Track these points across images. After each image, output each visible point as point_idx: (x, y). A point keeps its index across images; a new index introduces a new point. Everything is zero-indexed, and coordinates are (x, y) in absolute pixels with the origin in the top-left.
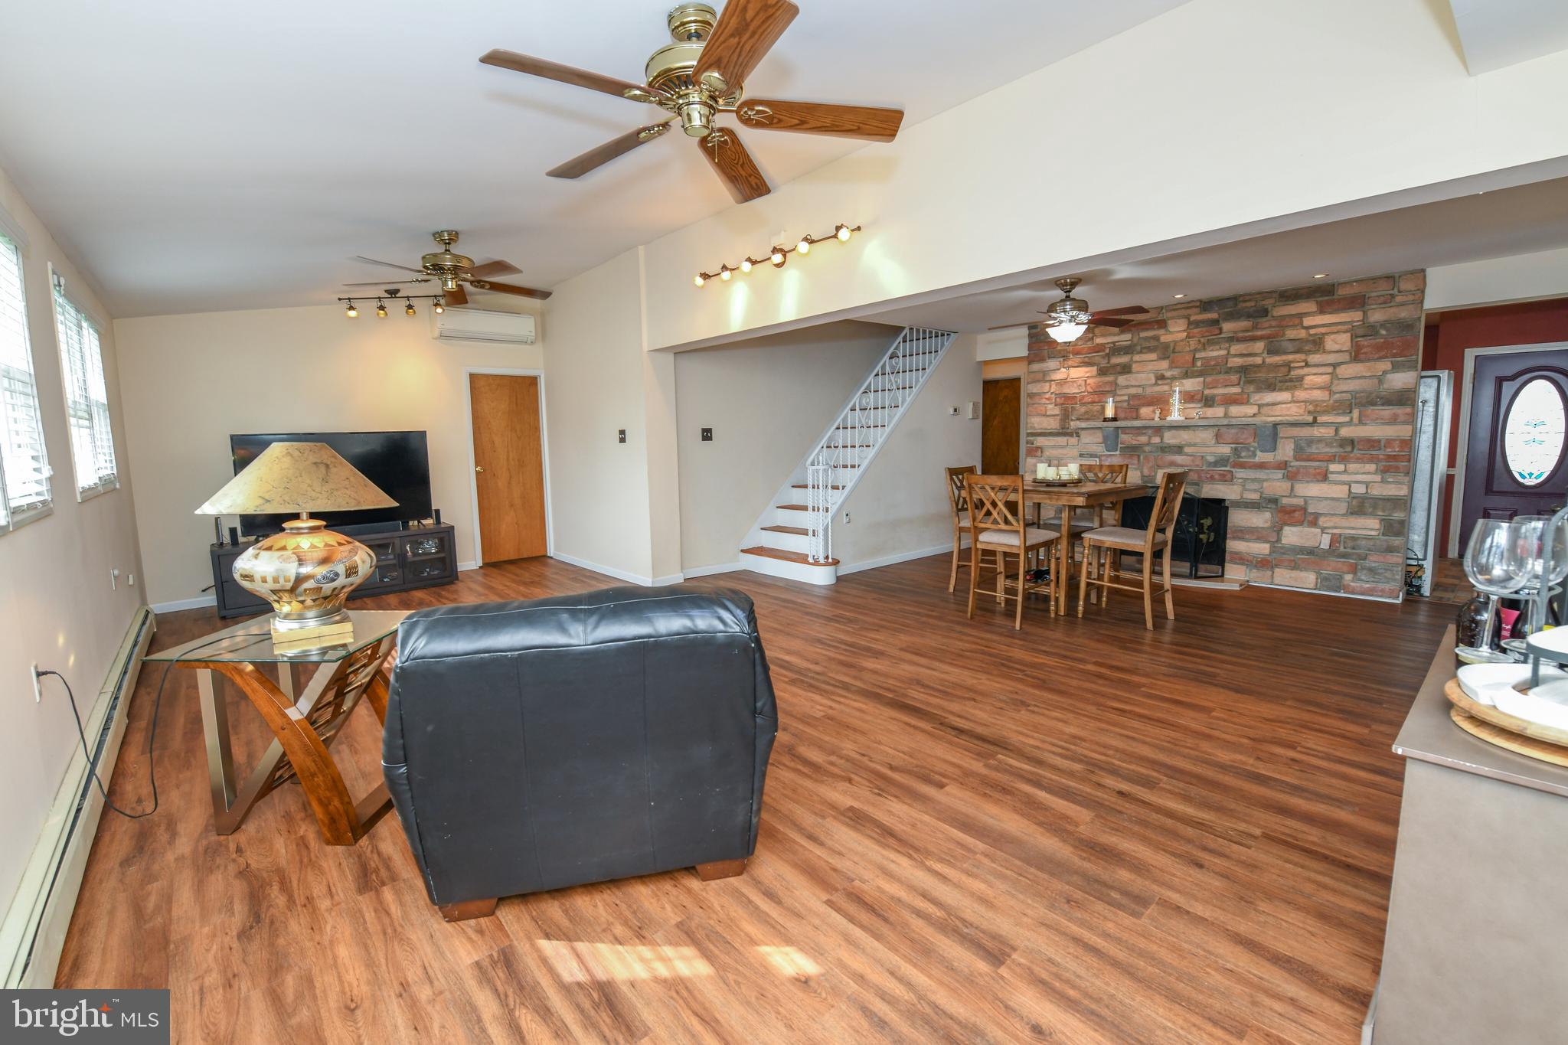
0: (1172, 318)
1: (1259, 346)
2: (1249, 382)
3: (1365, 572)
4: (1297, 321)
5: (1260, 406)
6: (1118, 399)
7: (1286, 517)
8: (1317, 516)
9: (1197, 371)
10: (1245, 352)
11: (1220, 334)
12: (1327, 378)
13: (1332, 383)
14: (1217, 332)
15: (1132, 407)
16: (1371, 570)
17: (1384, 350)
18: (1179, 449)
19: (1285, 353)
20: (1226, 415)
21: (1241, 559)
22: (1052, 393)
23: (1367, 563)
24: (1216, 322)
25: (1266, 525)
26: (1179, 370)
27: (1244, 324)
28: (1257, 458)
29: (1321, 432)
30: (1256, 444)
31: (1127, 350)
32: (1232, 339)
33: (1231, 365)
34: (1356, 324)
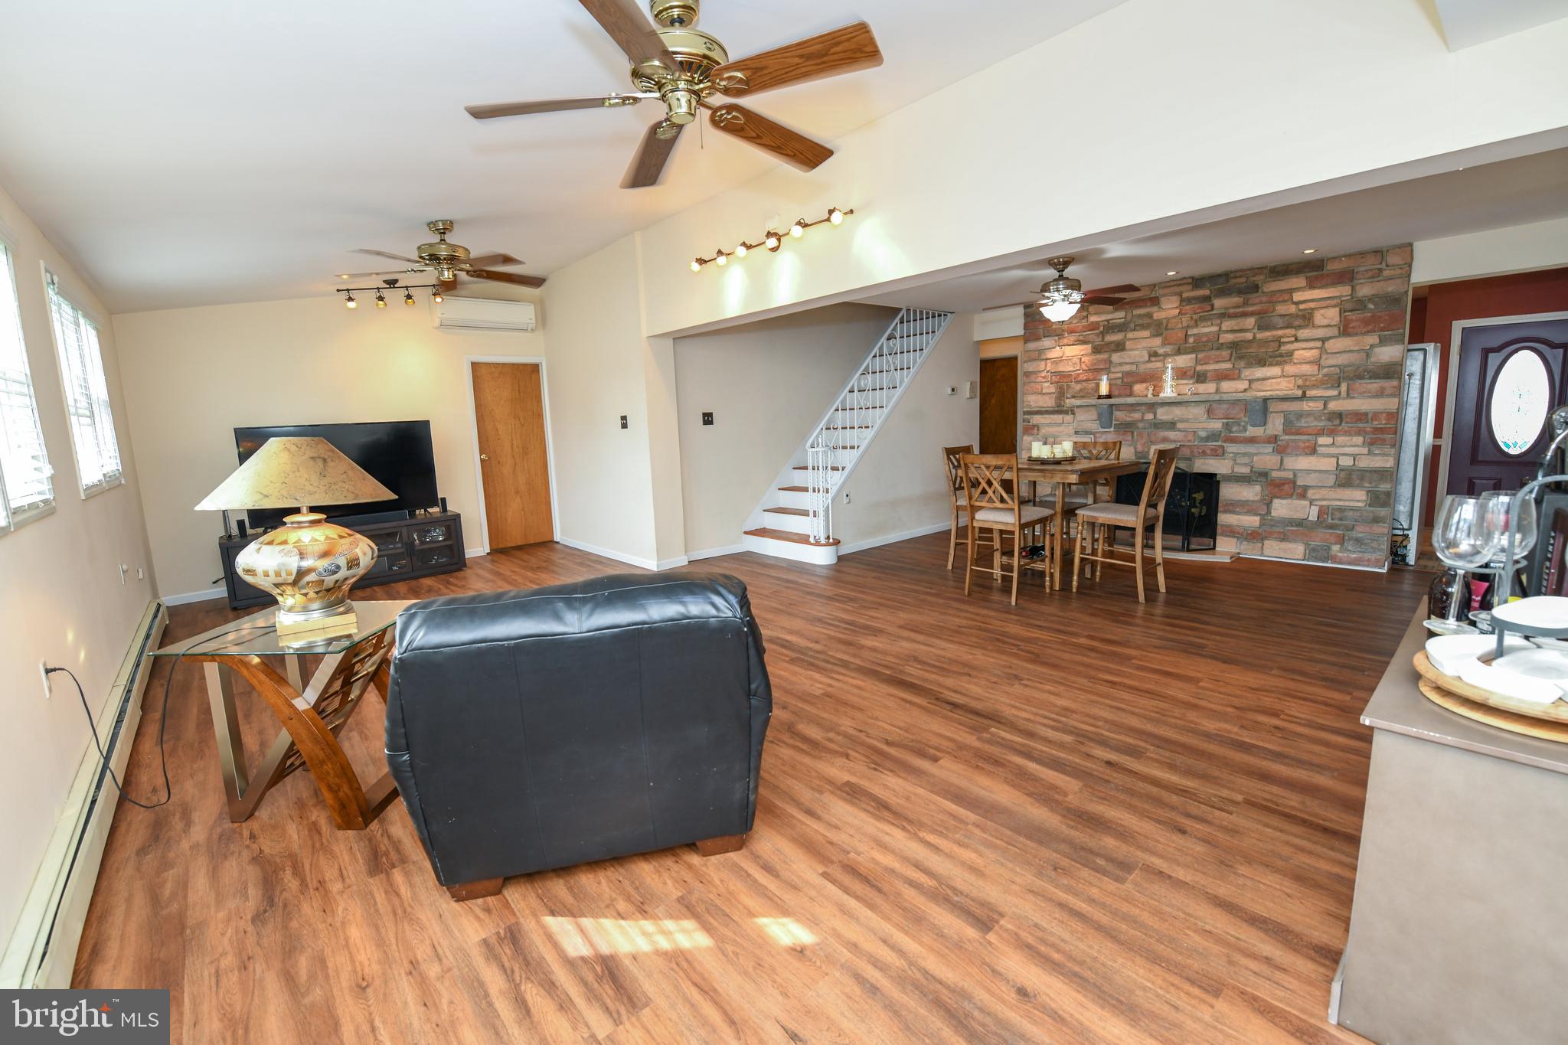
0: (1164, 295)
1: (1250, 322)
2: (1241, 358)
3: (1351, 542)
4: (1286, 297)
5: (1251, 381)
6: (1112, 376)
7: (1276, 490)
8: (1305, 488)
9: (1189, 347)
10: (1235, 328)
11: (1212, 309)
12: (1316, 352)
13: (1320, 357)
14: (1209, 308)
15: (1126, 384)
16: (1358, 541)
17: (1371, 324)
18: (1172, 425)
19: (1276, 329)
20: (1217, 391)
21: (1232, 532)
22: (1048, 372)
23: (1354, 534)
24: (1207, 299)
25: (1257, 498)
26: (1171, 347)
27: (1236, 300)
28: (1248, 433)
29: (1311, 406)
30: (1247, 419)
31: (1121, 327)
32: (1224, 315)
33: (1222, 341)
34: (1345, 299)
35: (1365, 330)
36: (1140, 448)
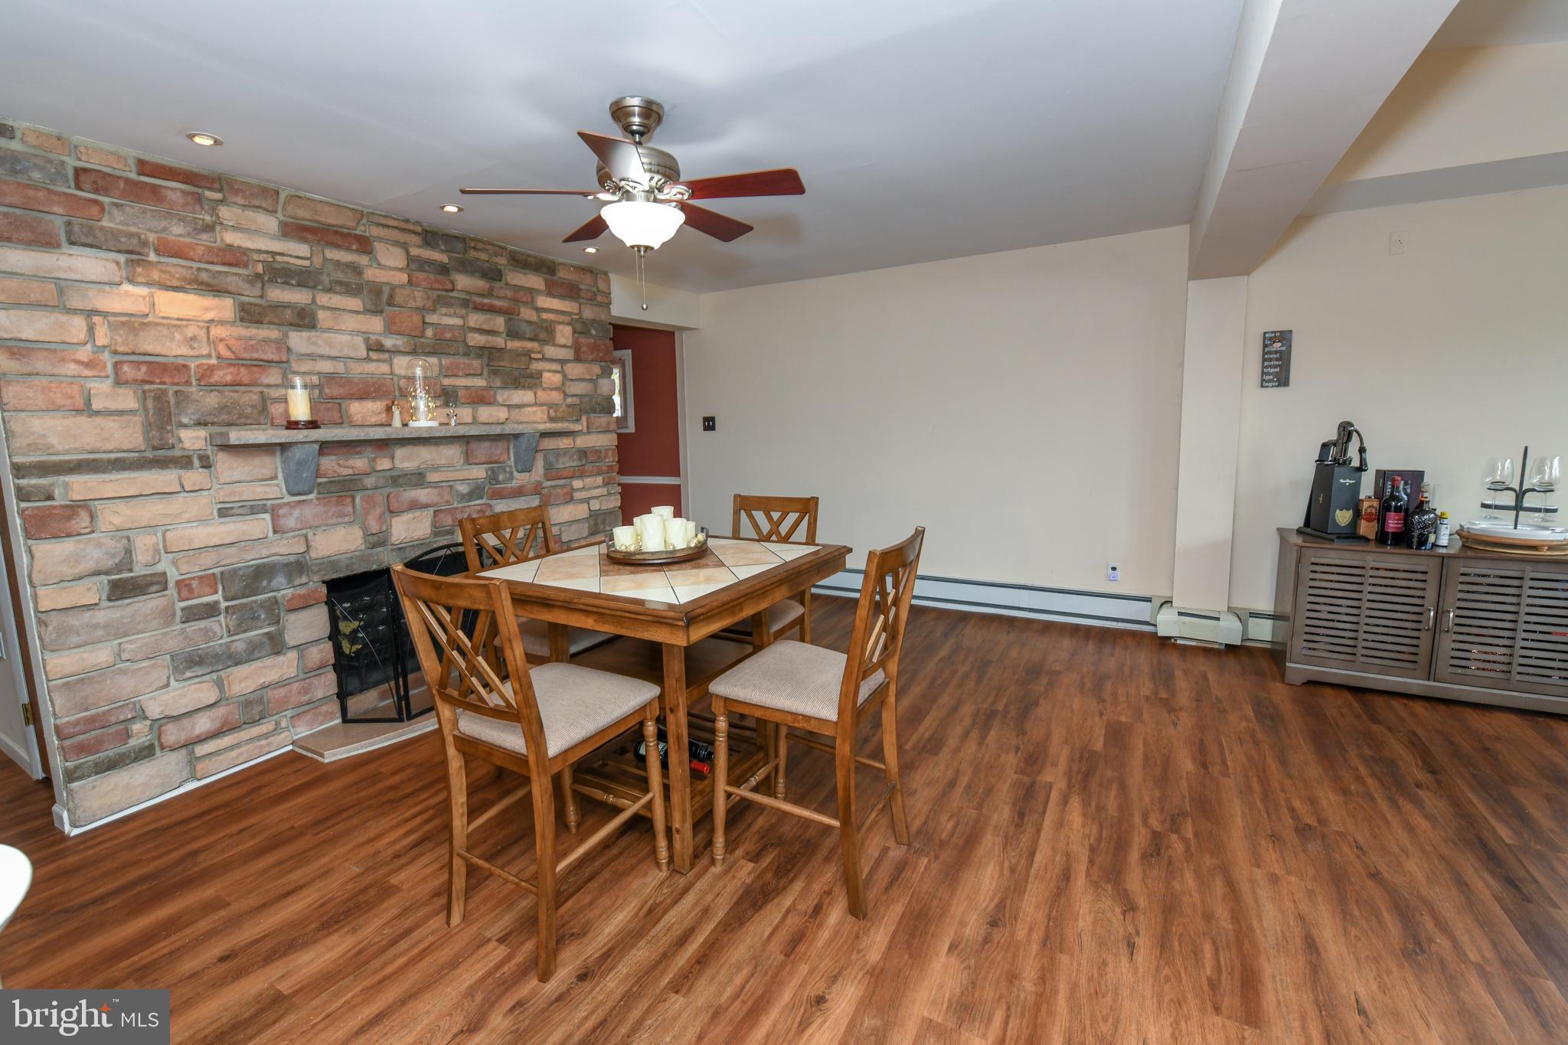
0: (380, 239)
1: (499, 322)
2: (494, 373)
4: (529, 298)
5: (509, 407)
9: (428, 345)
10: (485, 327)
11: (453, 290)
12: (559, 377)
13: (563, 384)
14: (449, 285)
15: (335, 399)
18: (418, 478)
19: (524, 338)
20: (475, 421)
24: (443, 270)
26: (405, 339)
27: (481, 284)
28: (514, 481)
29: (564, 444)
30: (512, 462)
31: (304, 278)
32: (469, 304)
33: (471, 343)
34: (575, 317)
35: (591, 358)
36: (374, 527)
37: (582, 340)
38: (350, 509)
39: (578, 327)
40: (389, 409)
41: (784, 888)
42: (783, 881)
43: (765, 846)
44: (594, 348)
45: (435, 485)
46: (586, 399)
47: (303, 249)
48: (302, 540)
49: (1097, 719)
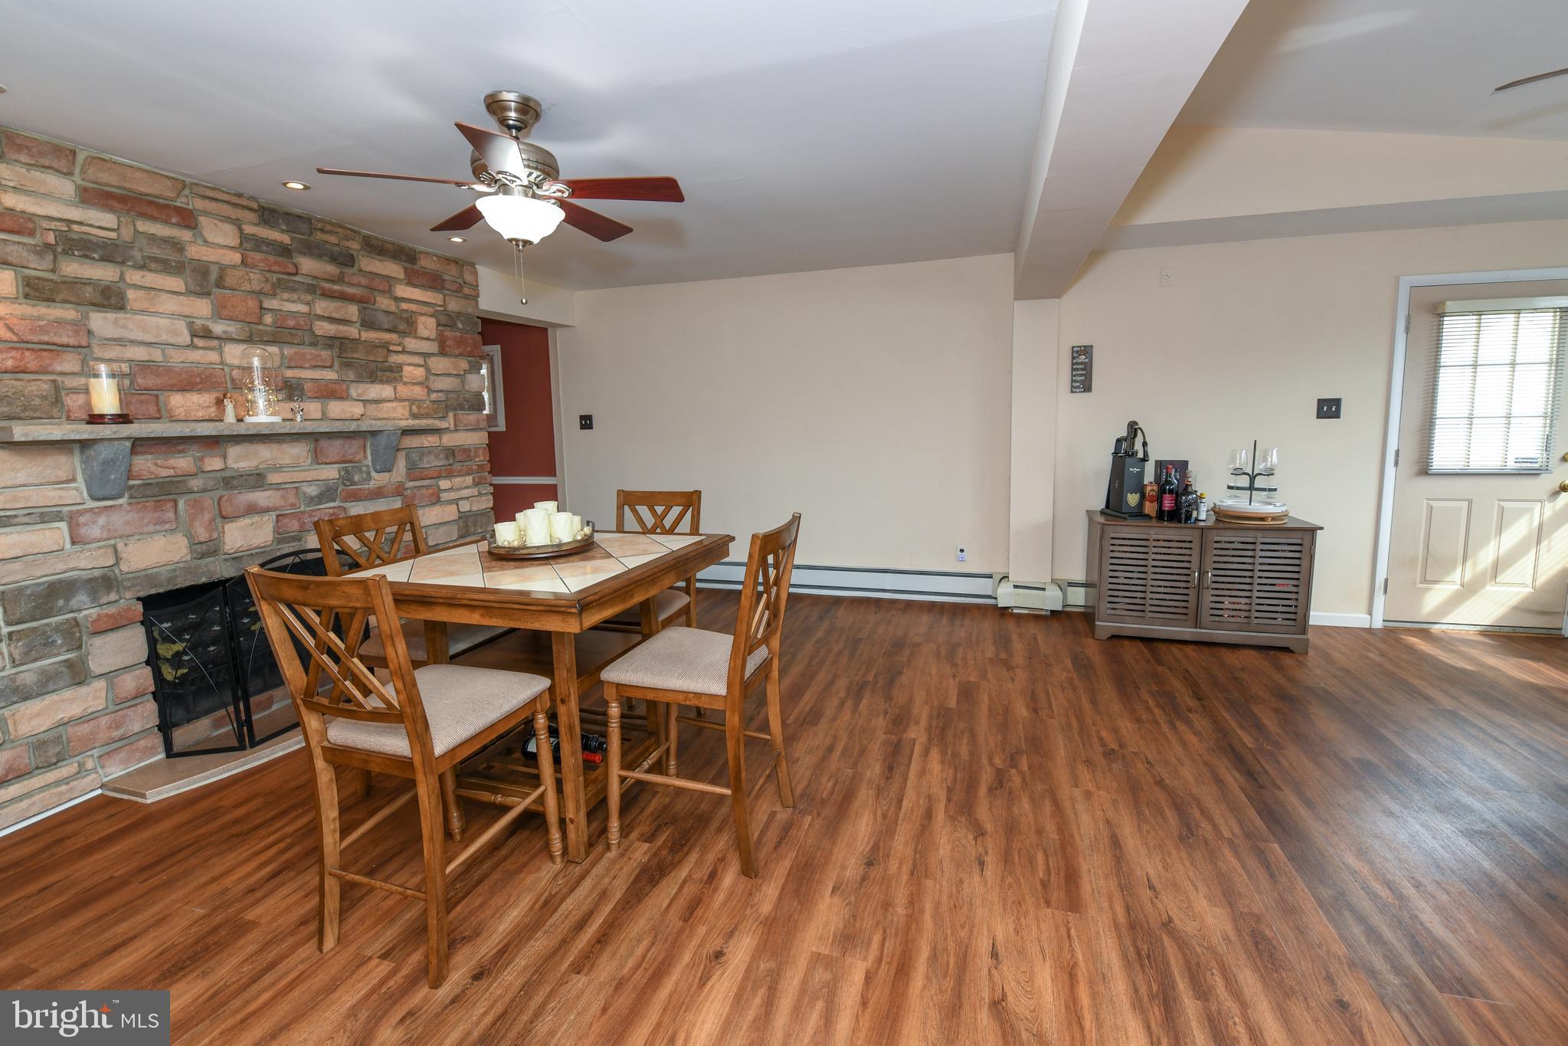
0: (206, 213)
1: (352, 311)
2: (347, 365)
4: (386, 287)
5: (365, 402)
9: (269, 333)
10: (335, 315)
11: (296, 274)
12: (422, 372)
13: (427, 379)
14: (291, 269)
15: (142, 391)
18: (257, 479)
19: (380, 329)
20: (324, 417)
24: (285, 251)
26: (239, 325)
27: (330, 269)
28: (372, 482)
29: (429, 442)
30: (369, 461)
31: (109, 252)
32: (315, 289)
33: (319, 332)
34: (438, 308)
35: (457, 352)
36: (202, 534)
37: (448, 333)
38: (171, 515)
39: (443, 319)
40: (219, 402)
41: (680, 861)
42: (680, 855)
43: (660, 826)
44: (460, 342)
45: (277, 487)
46: (452, 395)
47: (108, 219)
48: (110, 551)
49: (951, 681)
